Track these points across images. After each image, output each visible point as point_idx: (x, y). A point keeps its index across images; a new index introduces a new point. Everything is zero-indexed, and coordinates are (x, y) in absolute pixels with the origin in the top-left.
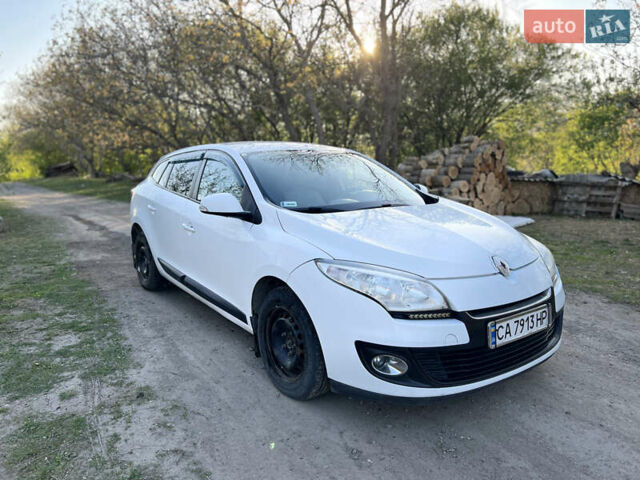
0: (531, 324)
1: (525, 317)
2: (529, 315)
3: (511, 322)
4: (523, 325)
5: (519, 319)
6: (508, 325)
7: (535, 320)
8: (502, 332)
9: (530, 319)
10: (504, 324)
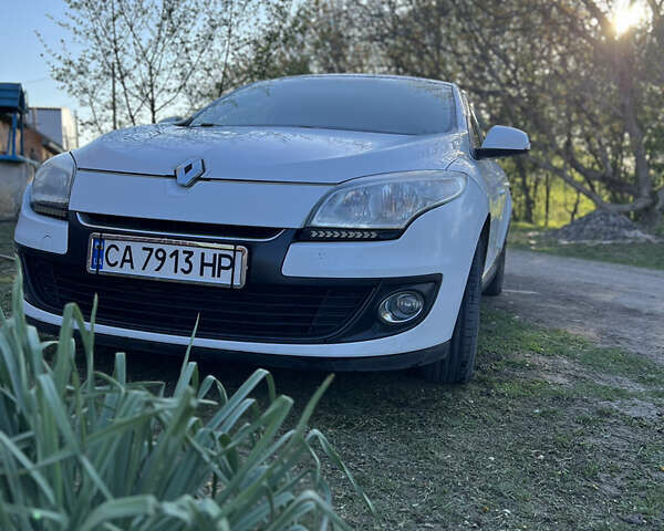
0: (183, 265)
1: (169, 249)
2: (181, 249)
3: (137, 248)
4: (163, 259)
5: (156, 247)
6: (128, 248)
7: (196, 260)
8: (115, 256)
9: (182, 257)
10: (122, 245)
